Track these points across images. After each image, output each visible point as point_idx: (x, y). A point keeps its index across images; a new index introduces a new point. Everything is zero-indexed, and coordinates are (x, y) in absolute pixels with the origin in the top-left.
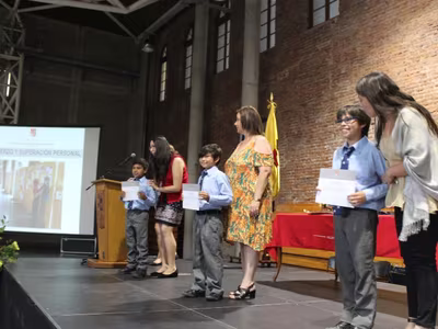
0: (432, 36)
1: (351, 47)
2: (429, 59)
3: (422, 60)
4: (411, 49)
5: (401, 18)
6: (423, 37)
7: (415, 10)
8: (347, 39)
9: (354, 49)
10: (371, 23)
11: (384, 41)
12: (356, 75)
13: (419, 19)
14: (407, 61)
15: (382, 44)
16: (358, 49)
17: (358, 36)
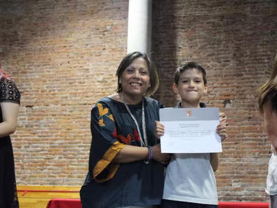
0: (98, 39)
1: (12, 30)
2: (94, 57)
3: (86, 57)
4: (76, 45)
5: (70, 17)
6: (89, 37)
7: (83, 13)
8: (9, 22)
9: (16, 33)
10: (38, 14)
11: (49, 33)
12: (14, 57)
13: (86, 22)
14: (71, 55)
15: (46, 34)
16: (20, 34)
17: (21, 21)
